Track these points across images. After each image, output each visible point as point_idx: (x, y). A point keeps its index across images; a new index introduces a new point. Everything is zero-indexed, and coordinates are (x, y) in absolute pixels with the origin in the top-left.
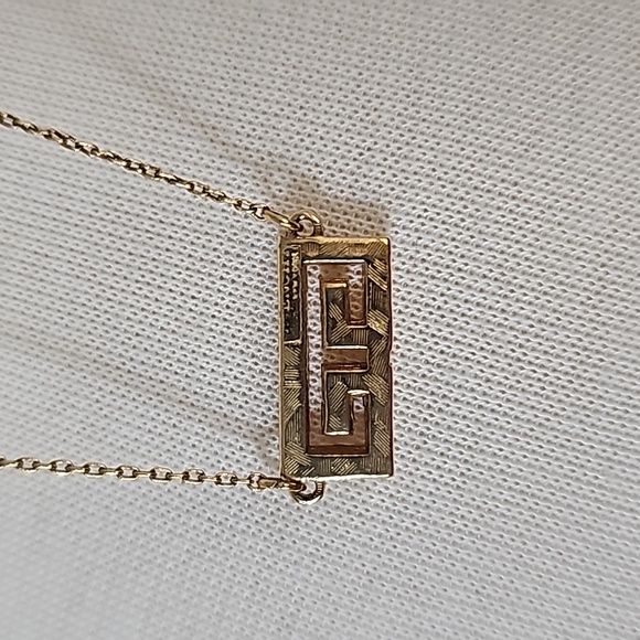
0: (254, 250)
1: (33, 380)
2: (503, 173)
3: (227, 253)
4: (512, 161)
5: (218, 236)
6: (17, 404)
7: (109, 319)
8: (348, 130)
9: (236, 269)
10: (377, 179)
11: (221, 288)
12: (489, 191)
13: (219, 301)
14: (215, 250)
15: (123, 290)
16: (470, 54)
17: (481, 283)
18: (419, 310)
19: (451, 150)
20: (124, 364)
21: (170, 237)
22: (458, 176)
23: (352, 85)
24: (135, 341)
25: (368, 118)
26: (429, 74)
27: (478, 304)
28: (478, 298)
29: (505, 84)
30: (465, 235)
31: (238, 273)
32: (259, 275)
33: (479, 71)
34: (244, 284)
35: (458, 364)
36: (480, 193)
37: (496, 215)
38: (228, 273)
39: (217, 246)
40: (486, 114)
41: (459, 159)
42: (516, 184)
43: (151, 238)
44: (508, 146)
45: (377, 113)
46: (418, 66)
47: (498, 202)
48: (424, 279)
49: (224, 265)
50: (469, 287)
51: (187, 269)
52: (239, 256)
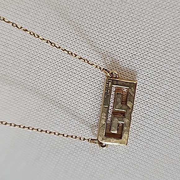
0: (98, 77)
1: (33, 102)
2: (171, 68)
3: (91, 77)
4: (174, 65)
5: (89, 72)
6: (28, 107)
7: (56, 89)
8: (130, 48)
9: (93, 82)
10: (136, 63)
11: (88, 86)
12: (166, 72)
13: (87, 89)
14: (88, 75)
15: (61, 82)
16: (168, 32)
17: (160, 97)
18: (141, 101)
19: (158, 59)
20: (59, 101)
21: (76, 70)
22: (159, 66)
23: (133, 35)
24: (62, 96)
25: (136, 46)
26: (155, 36)
27: (158, 102)
28: (158, 101)
29: (176, 42)
30: (158, 83)
31: (93, 83)
32: (99, 84)
33: (170, 38)
34: (94, 86)
35: (149, 118)
36: (164, 72)
37: (167, 79)
38: (90, 83)
39: (89, 75)
40: (170, 50)
41: (160, 62)
42: (174, 71)
43: (70, 69)
44: (174, 60)
45: (139, 45)
46: (153, 33)
47: (168, 75)
48: (144, 93)
49: (90, 80)
50: (156, 97)
51: (79, 79)
52: (94, 78)
